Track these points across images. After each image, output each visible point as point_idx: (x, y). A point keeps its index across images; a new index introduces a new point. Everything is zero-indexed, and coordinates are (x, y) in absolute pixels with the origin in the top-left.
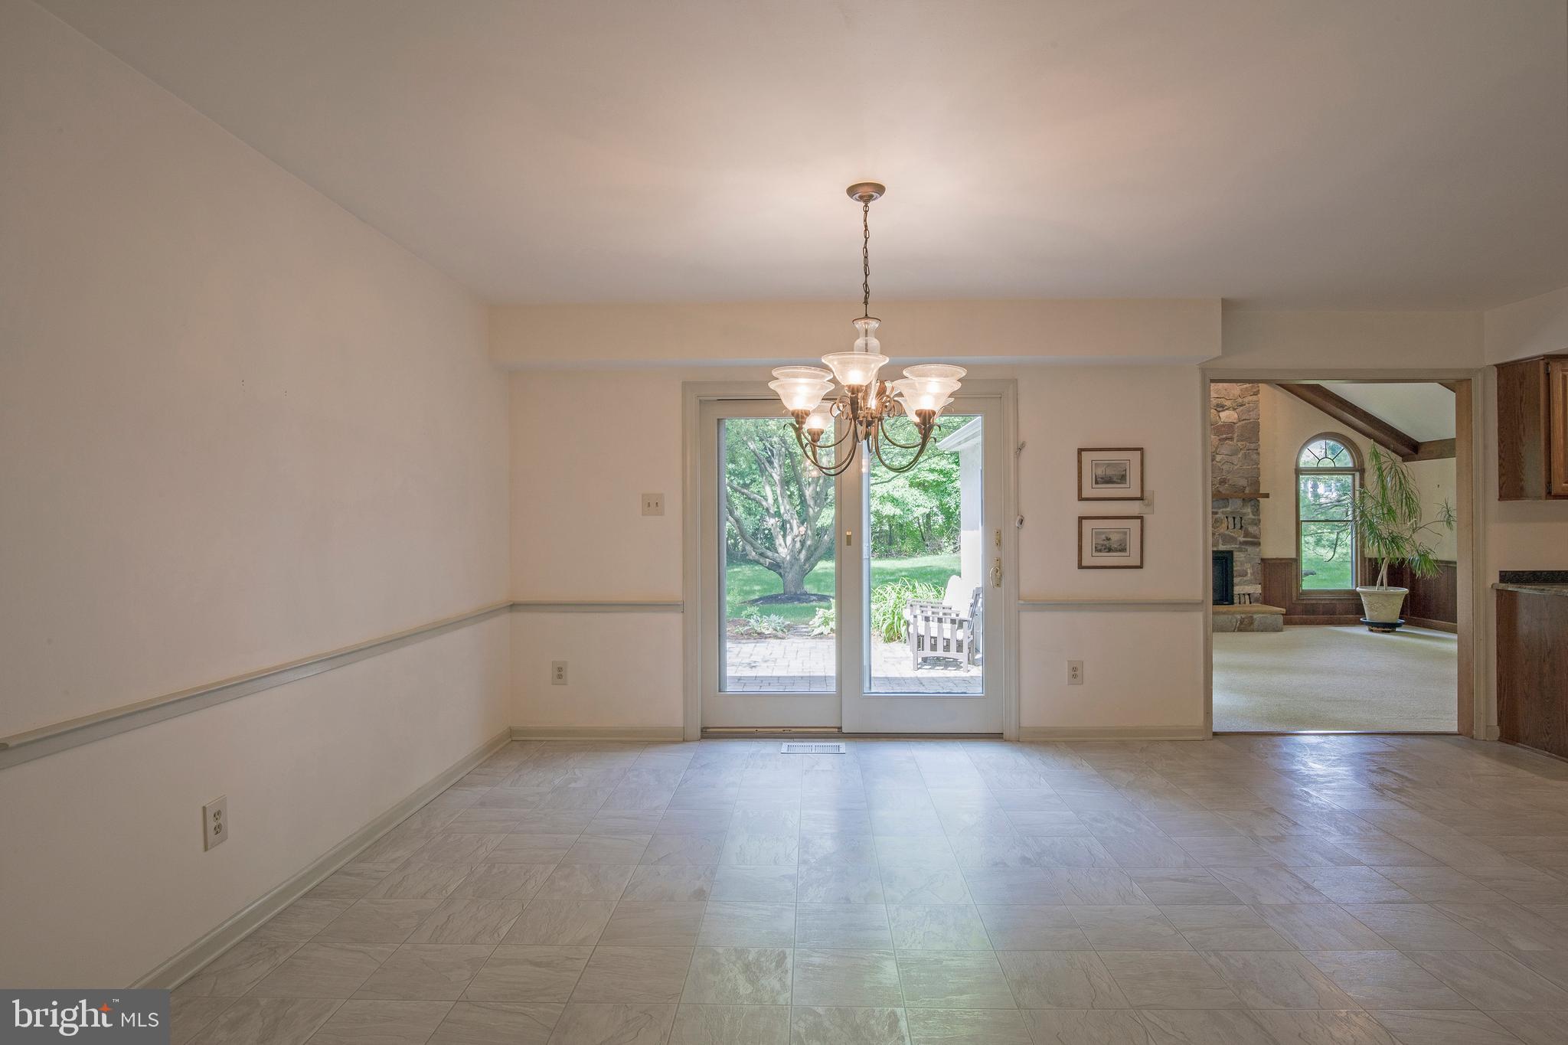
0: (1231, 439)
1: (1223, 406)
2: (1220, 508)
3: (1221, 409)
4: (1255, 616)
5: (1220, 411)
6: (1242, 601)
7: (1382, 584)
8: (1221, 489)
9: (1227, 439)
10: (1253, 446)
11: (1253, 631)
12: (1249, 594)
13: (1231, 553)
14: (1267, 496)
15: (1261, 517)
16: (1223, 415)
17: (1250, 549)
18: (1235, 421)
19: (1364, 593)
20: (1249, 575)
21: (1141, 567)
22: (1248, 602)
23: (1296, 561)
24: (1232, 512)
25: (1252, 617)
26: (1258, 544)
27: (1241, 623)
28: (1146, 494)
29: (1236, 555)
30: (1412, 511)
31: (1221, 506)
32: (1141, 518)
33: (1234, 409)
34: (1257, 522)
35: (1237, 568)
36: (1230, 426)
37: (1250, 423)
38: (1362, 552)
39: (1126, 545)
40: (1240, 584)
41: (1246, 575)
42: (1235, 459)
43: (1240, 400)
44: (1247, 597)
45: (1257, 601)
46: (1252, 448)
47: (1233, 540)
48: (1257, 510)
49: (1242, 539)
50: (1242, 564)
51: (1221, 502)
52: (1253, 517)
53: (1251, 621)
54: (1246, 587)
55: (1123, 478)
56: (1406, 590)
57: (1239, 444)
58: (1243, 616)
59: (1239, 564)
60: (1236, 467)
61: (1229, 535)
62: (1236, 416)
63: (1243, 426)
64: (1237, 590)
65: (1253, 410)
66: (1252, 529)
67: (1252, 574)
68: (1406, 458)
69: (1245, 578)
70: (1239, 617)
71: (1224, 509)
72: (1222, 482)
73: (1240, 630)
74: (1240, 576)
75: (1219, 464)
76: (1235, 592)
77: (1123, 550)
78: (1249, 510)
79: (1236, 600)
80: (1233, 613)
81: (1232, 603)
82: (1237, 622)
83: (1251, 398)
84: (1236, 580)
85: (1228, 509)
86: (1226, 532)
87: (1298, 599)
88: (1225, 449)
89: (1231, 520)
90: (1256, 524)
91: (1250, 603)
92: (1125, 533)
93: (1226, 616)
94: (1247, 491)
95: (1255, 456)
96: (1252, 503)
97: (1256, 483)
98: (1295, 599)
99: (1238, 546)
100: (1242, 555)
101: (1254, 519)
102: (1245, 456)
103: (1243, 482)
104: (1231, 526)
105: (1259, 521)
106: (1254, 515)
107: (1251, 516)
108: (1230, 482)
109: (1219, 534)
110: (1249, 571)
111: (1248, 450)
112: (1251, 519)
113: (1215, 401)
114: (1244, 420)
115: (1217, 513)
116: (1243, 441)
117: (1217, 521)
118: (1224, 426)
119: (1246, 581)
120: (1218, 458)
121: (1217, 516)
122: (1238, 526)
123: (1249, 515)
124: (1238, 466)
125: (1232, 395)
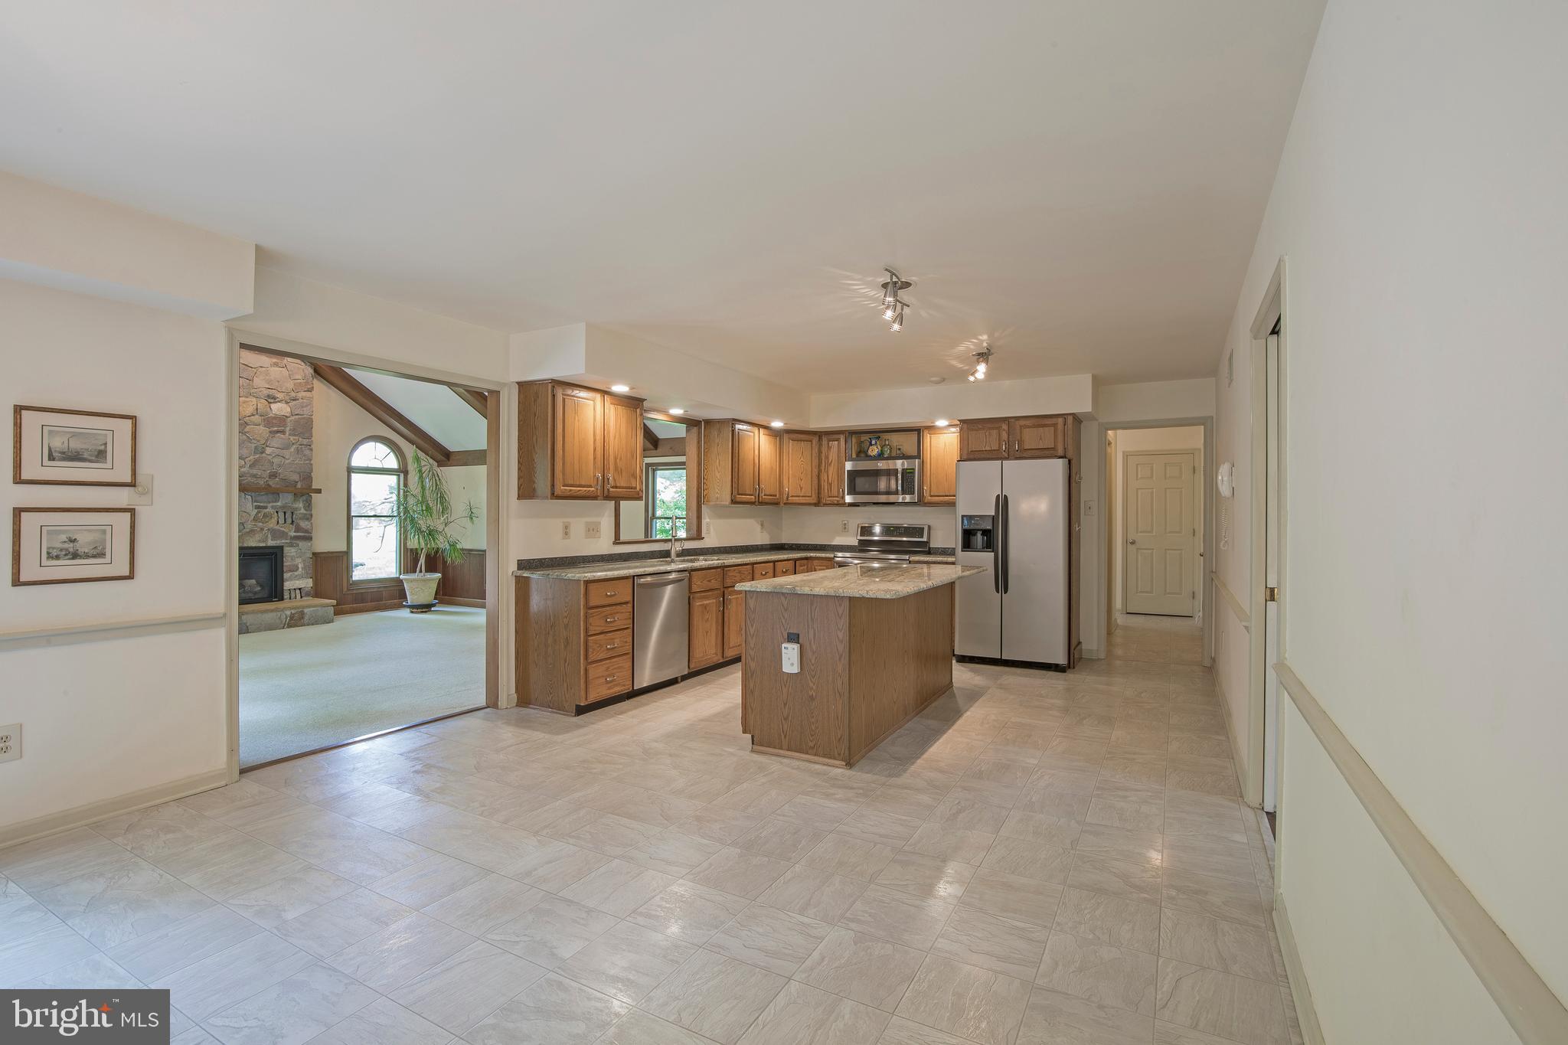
0: (283, 432)
1: (273, 397)
2: (270, 502)
3: (272, 401)
4: (306, 611)
5: (271, 403)
6: (293, 596)
7: (421, 571)
8: (271, 483)
9: (278, 432)
10: (305, 442)
11: (304, 625)
12: (300, 589)
13: (281, 548)
14: (319, 491)
15: (314, 512)
16: (273, 406)
17: (301, 544)
18: (287, 415)
19: (406, 579)
20: (300, 569)
21: (131, 577)
22: (298, 596)
23: (348, 553)
24: (283, 507)
26: (310, 539)
27: (291, 619)
28: (140, 479)
29: (286, 550)
30: (445, 509)
31: (270, 500)
32: (132, 511)
33: (287, 403)
34: (309, 517)
35: (287, 563)
36: (282, 420)
37: (303, 419)
38: (405, 544)
39: (105, 548)
40: (290, 579)
41: (297, 570)
42: (286, 453)
43: (293, 394)
44: (298, 592)
45: (308, 594)
47: (283, 535)
48: (309, 505)
49: (293, 534)
50: (293, 559)
51: (271, 496)
52: (305, 512)
53: (302, 614)
54: (297, 582)
55: (101, 455)
56: (439, 575)
57: (292, 438)
58: (293, 611)
59: (290, 559)
60: (287, 461)
61: (279, 529)
62: (289, 410)
63: (295, 421)
64: (287, 585)
65: (306, 406)
66: (304, 524)
67: (304, 568)
68: (440, 464)
69: (296, 573)
70: (288, 613)
71: (274, 504)
72: (273, 476)
73: (290, 626)
74: (290, 571)
75: (270, 457)
76: (285, 588)
77: (102, 555)
78: (301, 505)
79: (286, 595)
80: (283, 610)
81: (282, 599)
82: (286, 618)
83: (304, 394)
84: (286, 576)
85: (279, 504)
86: (277, 527)
87: (348, 590)
88: (277, 441)
89: (281, 515)
90: (307, 519)
91: (301, 597)
92: (104, 532)
93: (274, 614)
94: (299, 486)
95: (307, 452)
96: (304, 498)
97: (308, 477)
98: (345, 590)
99: (288, 541)
100: (293, 550)
101: (305, 514)
102: (298, 451)
103: (296, 477)
104: (281, 521)
105: (312, 515)
106: (306, 510)
107: (303, 511)
108: (281, 476)
109: (269, 529)
110: (300, 566)
111: (301, 445)
112: (302, 514)
113: (266, 392)
114: (296, 415)
115: (266, 508)
116: (295, 435)
117: (265, 516)
118: (275, 418)
119: (296, 576)
120: (268, 450)
121: (266, 511)
122: (289, 521)
123: (300, 510)
124: (289, 461)
125: (284, 388)
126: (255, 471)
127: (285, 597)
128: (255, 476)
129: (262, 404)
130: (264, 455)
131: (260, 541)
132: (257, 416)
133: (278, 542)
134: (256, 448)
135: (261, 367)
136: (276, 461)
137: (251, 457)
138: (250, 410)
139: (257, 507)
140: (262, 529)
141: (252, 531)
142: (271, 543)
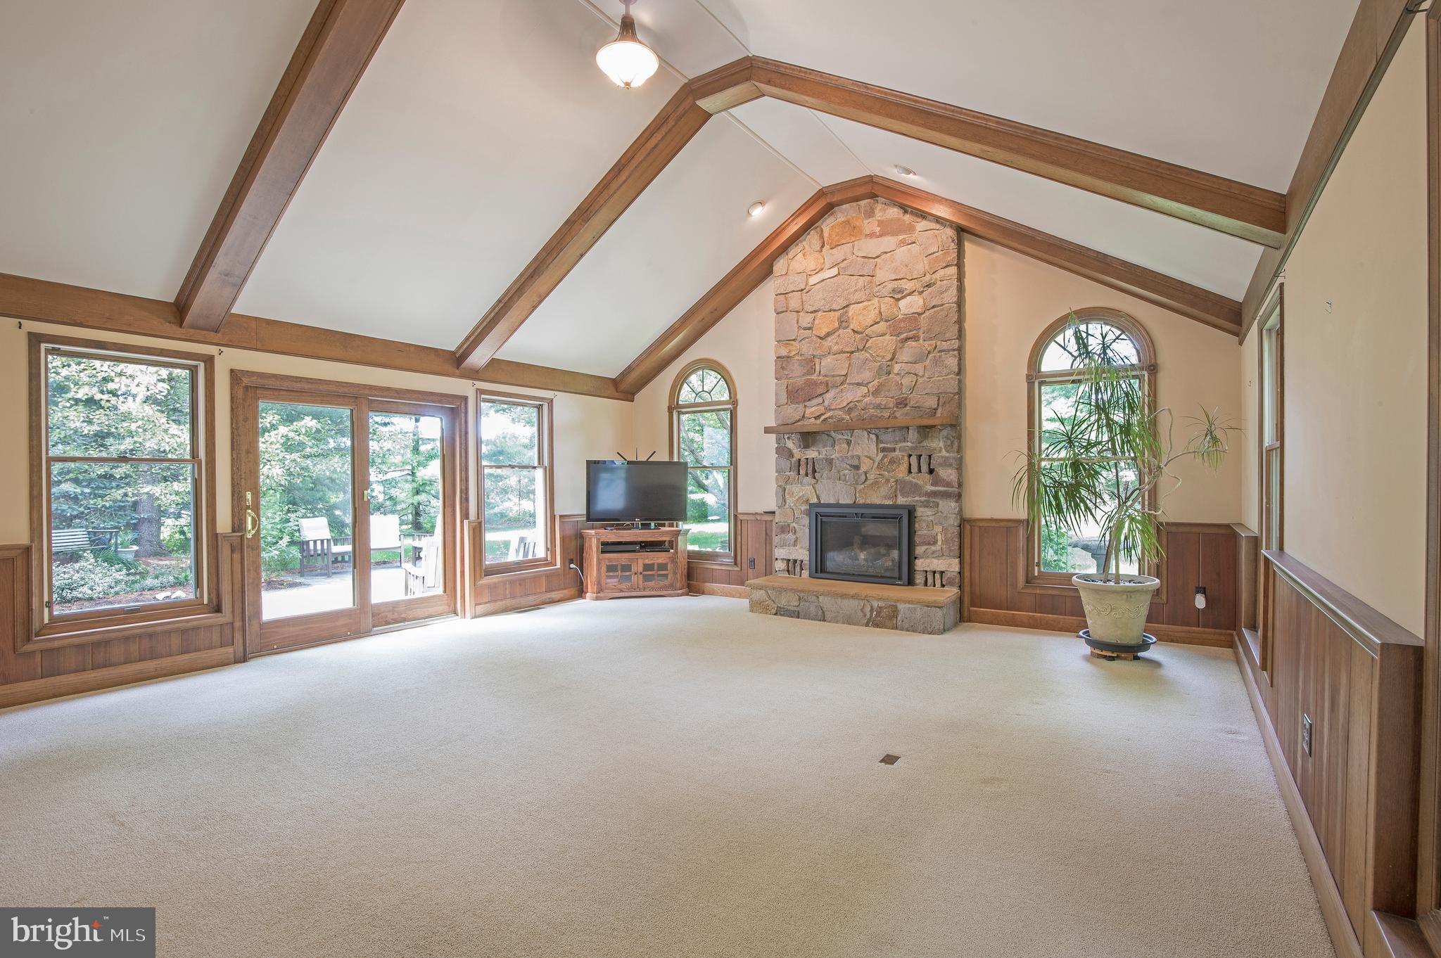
0: (915, 338)
1: (901, 291)
2: (896, 443)
3: (899, 296)
5: (898, 300)
6: (930, 581)
8: (898, 416)
9: (907, 339)
10: (953, 344)
11: (896, 628)
12: (942, 573)
13: (914, 509)
15: (966, 453)
16: (902, 303)
17: (942, 503)
18: (919, 310)
20: (940, 543)
22: (938, 582)
24: (914, 448)
25: (896, 607)
26: (958, 497)
27: (879, 613)
29: (921, 512)
31: (897, 439)
33: (921, 293)
34: (958, 464)
35: (922, 532)
36: (914, 318)
37: (941, 310)
40: (925, 556)
41: (935, 543)
42: (919, 368)
43: (928, 277)
44: (937, 576)
45: (951, 582)
46: (945, 348)
47: (915, 489)
48: (958, 445)
49: (930, 488)
50: (931, 525)
51: (898, 433)
52: (947, 455)
53: (894, 612)
54: (935, 561)
57: (928, 344)
58: (881, 604)
59: (924, 525)
60: (922, 381)
61: (911, 482)
62: (921, 302)
63: (931, 317)
64: (920, 564)
65: (947, 290)
66: (949, 474)
67: (946, 541)
69: (933, 548)
70: (875, 604)
71: (904, 444)
72: (900, 403)
73: (876, 625)
74: (924, 543)
75: (898, 378)
76: (917, 569)
78: (941, 444)
79: (919, 579)
81: (910, 583)
82: (872, 611)
83: (942, 272)
84: (921, 550)
85: (910, 444)
86: (909, 478)
87: (1027, 586)
88: (905, 355)
89: (914, 460)
90: (952, 465)
91: (943, 586)
93: (858, 601)
94: (939, 414)
95: (949, 362)
98: (1022, 585)
99: (923, 499)
100: (929, 512)
101: (953, 460)
102: (936, 362)
103: (935, 403)
104: (915, 469)
105: (964, 460)
106: (948, 451)
107: (944, 453)
108: (912, 403)
109: (896, 481)
110: (939, 537)
111: (940, 351)
112: (942, 457)
113: (890, 286)
114: (934, 307)
115: (894, 450)
116: (931, 339)
117: (892, 462)
118: (903, 320)
119: (934, 552)
120: (897, 368)
121: (893, 454)
122: (924, 468)
123: (940, 451)
124: (925, 378)
125: (916, 272)
126: (878, 401)
127: (918, 581)
128: (878, 407)
129: (886, 305)
130: (891, 376)
131: (885, 497)
132: (882, 323)
133: (910, 499)
134: (880, 368)
135: (886, 253)
136: (907, 381)
137: (876, 382)
138: (872, 315)
139: (884, 450)
140: (888, 481)
141: (876, 483)
142: (901, 500)
